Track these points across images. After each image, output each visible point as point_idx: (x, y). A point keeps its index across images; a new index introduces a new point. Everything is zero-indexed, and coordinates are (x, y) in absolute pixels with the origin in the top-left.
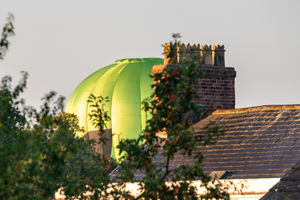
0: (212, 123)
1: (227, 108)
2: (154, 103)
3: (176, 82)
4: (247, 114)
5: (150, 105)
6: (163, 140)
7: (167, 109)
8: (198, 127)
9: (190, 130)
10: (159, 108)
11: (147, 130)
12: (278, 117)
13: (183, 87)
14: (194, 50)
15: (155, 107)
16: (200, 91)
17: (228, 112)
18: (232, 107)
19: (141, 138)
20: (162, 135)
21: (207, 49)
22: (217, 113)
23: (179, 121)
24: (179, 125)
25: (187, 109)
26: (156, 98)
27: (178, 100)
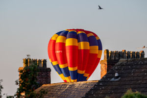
0: (42, 89)
1: (48, 84)
2: (20, 82)
3: (28, 74)
4: (56, 86)
5: (18, 82)
6: (23, 96)
7: (25, 84)
8: (37, 91)
9: (34, 92)
10: (22, 84)
11: (17, 92)
12: (68, 86)
13: (31, 75)
14: (35, 61)
15: (20, 83)
16: (37, 77)
17: (48, 85)
18: (50, 83)
19: (15, 95)
20: (23, 94)
21: (40, 61)
22: (44, 85)
23: (30, 89)
24: (30, 90)
25: (32, 84)
26: (21, 80)
27: (29, 80)
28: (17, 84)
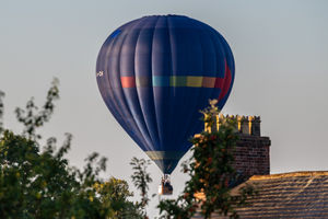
1: (262, 174)
2: (192, 165)
3: (213, 145)
4: (281, 180)
5: (189, 167)
6: (200, 200)
7: (204, 171)
10: (197, 170)
11: (186, 191)
12: (310, 182)
13: (220, 150)
17: (263, 178)
18: (267, 173)
19: (180, 198)
20: (200, 196)
22: (254, 179)
23: (216, 183)
24: (215, 186)
25: (223, 172)
26: (194, 161)
27: (215, 162)
28: (186, 171)
